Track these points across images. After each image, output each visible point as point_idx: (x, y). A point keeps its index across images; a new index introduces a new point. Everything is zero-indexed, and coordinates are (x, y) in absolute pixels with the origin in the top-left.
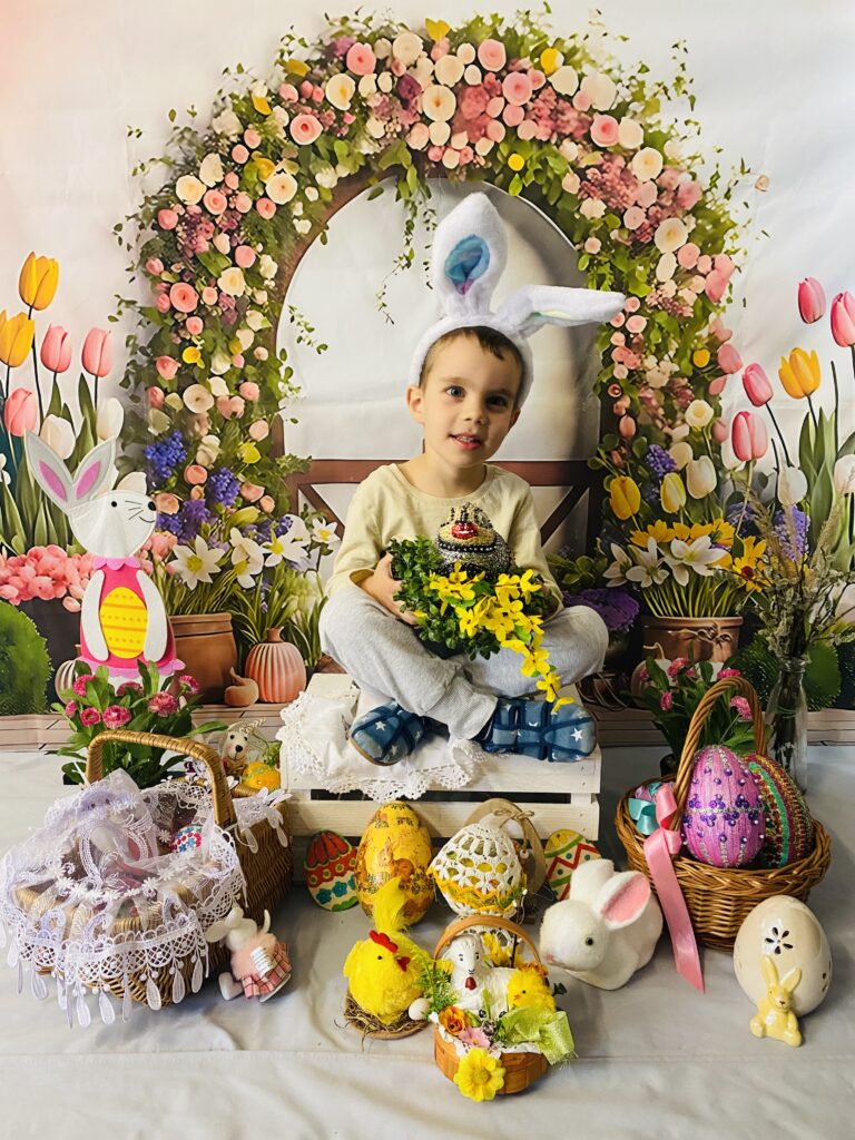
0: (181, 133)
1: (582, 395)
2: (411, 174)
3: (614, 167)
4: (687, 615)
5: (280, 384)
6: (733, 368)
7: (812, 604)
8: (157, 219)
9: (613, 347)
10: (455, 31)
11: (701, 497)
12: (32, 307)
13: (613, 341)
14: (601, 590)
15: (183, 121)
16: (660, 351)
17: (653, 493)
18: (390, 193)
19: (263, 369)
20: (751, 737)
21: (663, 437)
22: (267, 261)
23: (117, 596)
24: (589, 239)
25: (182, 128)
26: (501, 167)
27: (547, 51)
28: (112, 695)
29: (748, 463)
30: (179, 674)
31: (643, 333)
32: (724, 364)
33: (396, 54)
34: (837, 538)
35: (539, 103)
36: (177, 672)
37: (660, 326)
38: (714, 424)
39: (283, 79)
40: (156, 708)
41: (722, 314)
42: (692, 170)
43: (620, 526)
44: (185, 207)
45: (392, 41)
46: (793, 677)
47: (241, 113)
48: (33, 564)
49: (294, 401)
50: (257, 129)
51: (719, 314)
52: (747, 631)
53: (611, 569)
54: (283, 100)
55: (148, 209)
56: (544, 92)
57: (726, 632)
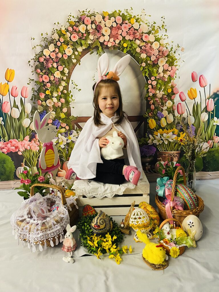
0: (44, 39)
1: (142, 100)
2: (100, 48)
3: (148, 46)
4: (167, 151)
5: (70, 99)
6: (177, 93)
7: (196, 148)
8: (39, 60)
9: (149, 88)
10: (110, 14)
11: (170, 123)
12: (8, 81)
13: (149, 87)
14: (147, 146)
15: (45, 36)
16: (160, 89)
17: (159, 122)
18: (95, 53)
19: (66, 95)
20: (183, 180)
21: (161, 109)
22: (66, 69)
23: (48, 152)
24: (143, 63)
25: (44, 38)
26: (121, 46)
27: (132, 19)
29: (181, 115)
31: (156, 85)
32: (175, 92)
33: (96, 20)
34: (201, 132)
35: (130, 31)
37: (160, 83)
38: (173, 106)
39: (69, 26)
41: (174, 80)
42: (166, 47)
43: (151, 131)
44: (45, 56)
45: (95, 17)
46: (192, 165)
47: (59, 34)
48: (10, 144)
49: (73, 103)
50: (63, 38)
51: (173, 80)
52: (181, 154)
53: (149, 141)
54: (69, 30)
55: (36, 57)
56: (131, 28)
57: (176, 155)
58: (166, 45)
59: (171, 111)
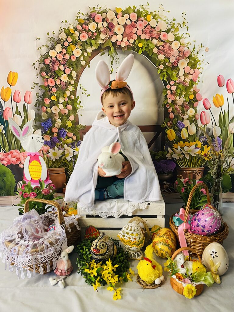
0: (51, 38)
1: (159, 107)
2: (112, 49)
3: (167, 46)
4: (189, 167)
5: (78, 105)
6: (200, 100)
7: (223, 163)
8: (44, 62)
9: (167, 94)
10: (123, 10)
11: (192, 134)
12: (11, 85)
13: (167, 92)
14: (165, 160)
15: (51, 35)
16: (180, 95)
17: (179, 134)
18: (107, 54)
19: (73, 101)
20: (206, 200)
21: (182, 118)
22: (74, 72)
23: (33, 163)
24: (160, 65)
26: (136, 46)
27: (148, 15)
28: (32, 189)
29: (205, 125)
30: (50, 184)
31: (175, 90)
32: (198, 98)
33: (108, 17)
34: (230, 145)
35: (146, 29)
36: (50, 183)
37: (180, 88)
38: (195, 115)
39: (78, 24)
40: (44, 193)
41: (197, 85)
42: (188, 46)
43: (170, 143)
44: (52, 58)
45: (107, 13)
46: (218, 183)
47: (67, 33)
48: (11, 155)
49: (81, 110)
50: (71, 37)
51: (196, 85)
52: (206, 171)
53: (168, 154)
54: (78, 29)
55: (42, 59)
56: (148, 26)
57: (200, 172)
58: (187, 44)
59: (193, 120)
